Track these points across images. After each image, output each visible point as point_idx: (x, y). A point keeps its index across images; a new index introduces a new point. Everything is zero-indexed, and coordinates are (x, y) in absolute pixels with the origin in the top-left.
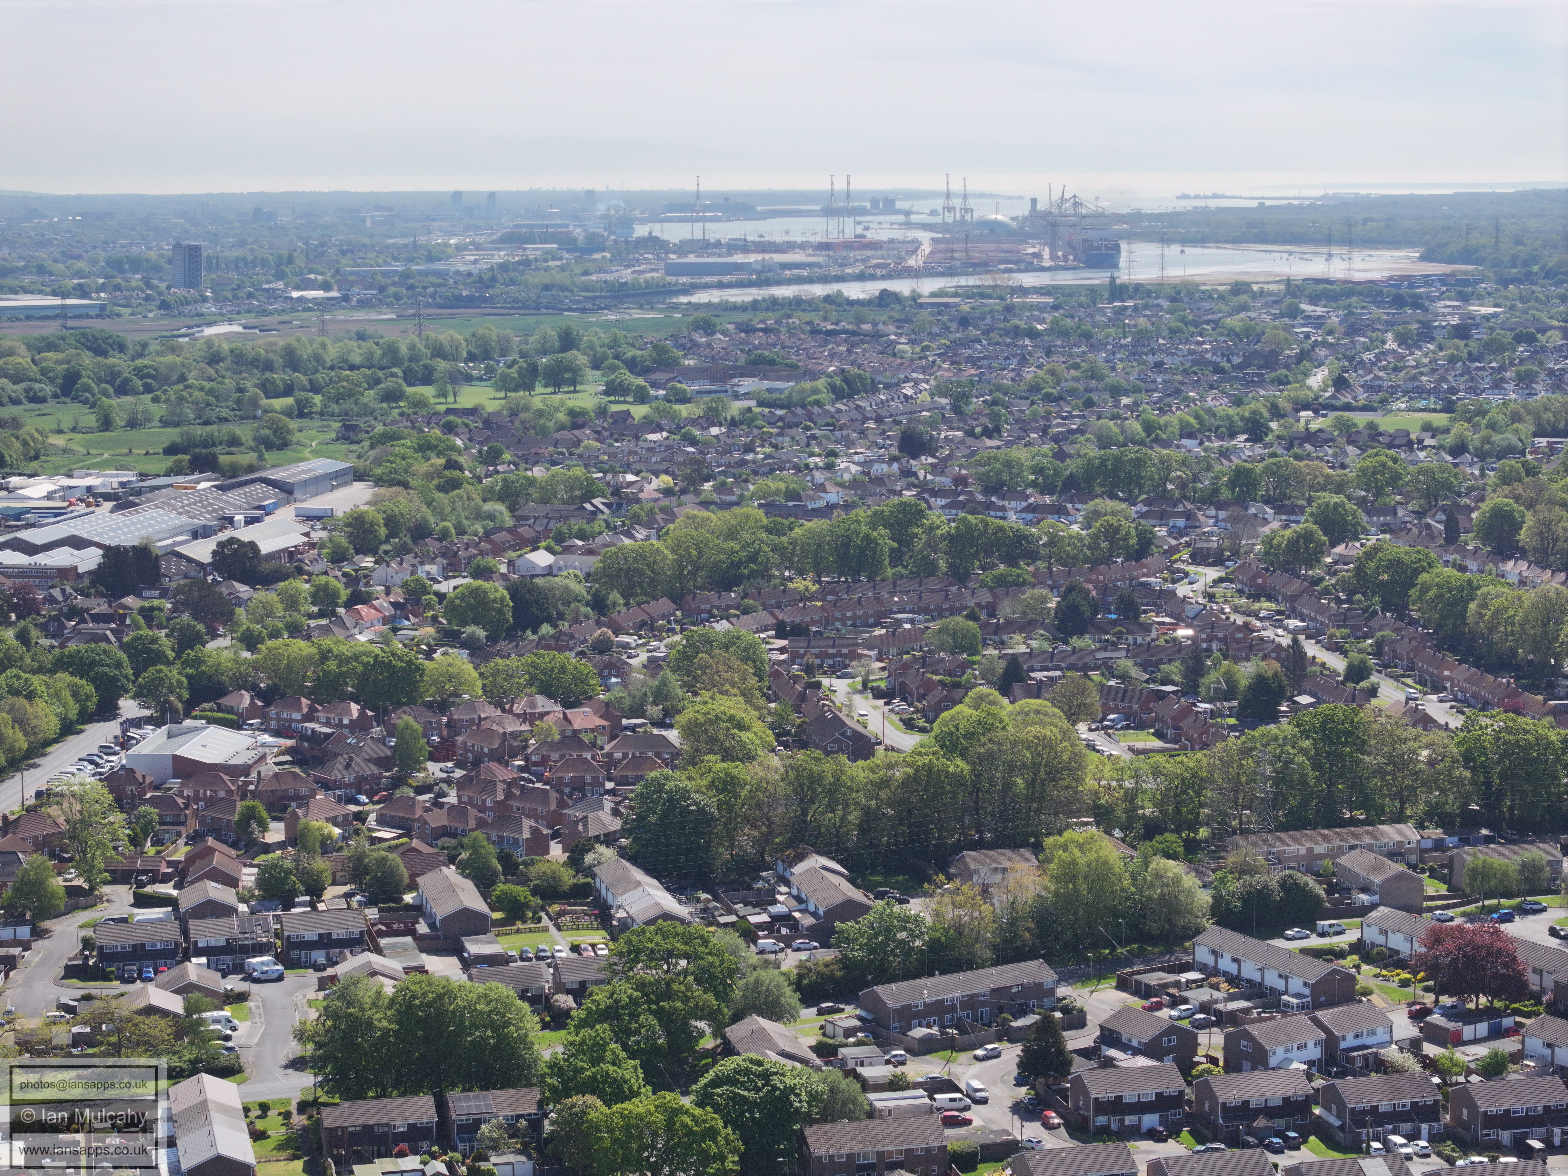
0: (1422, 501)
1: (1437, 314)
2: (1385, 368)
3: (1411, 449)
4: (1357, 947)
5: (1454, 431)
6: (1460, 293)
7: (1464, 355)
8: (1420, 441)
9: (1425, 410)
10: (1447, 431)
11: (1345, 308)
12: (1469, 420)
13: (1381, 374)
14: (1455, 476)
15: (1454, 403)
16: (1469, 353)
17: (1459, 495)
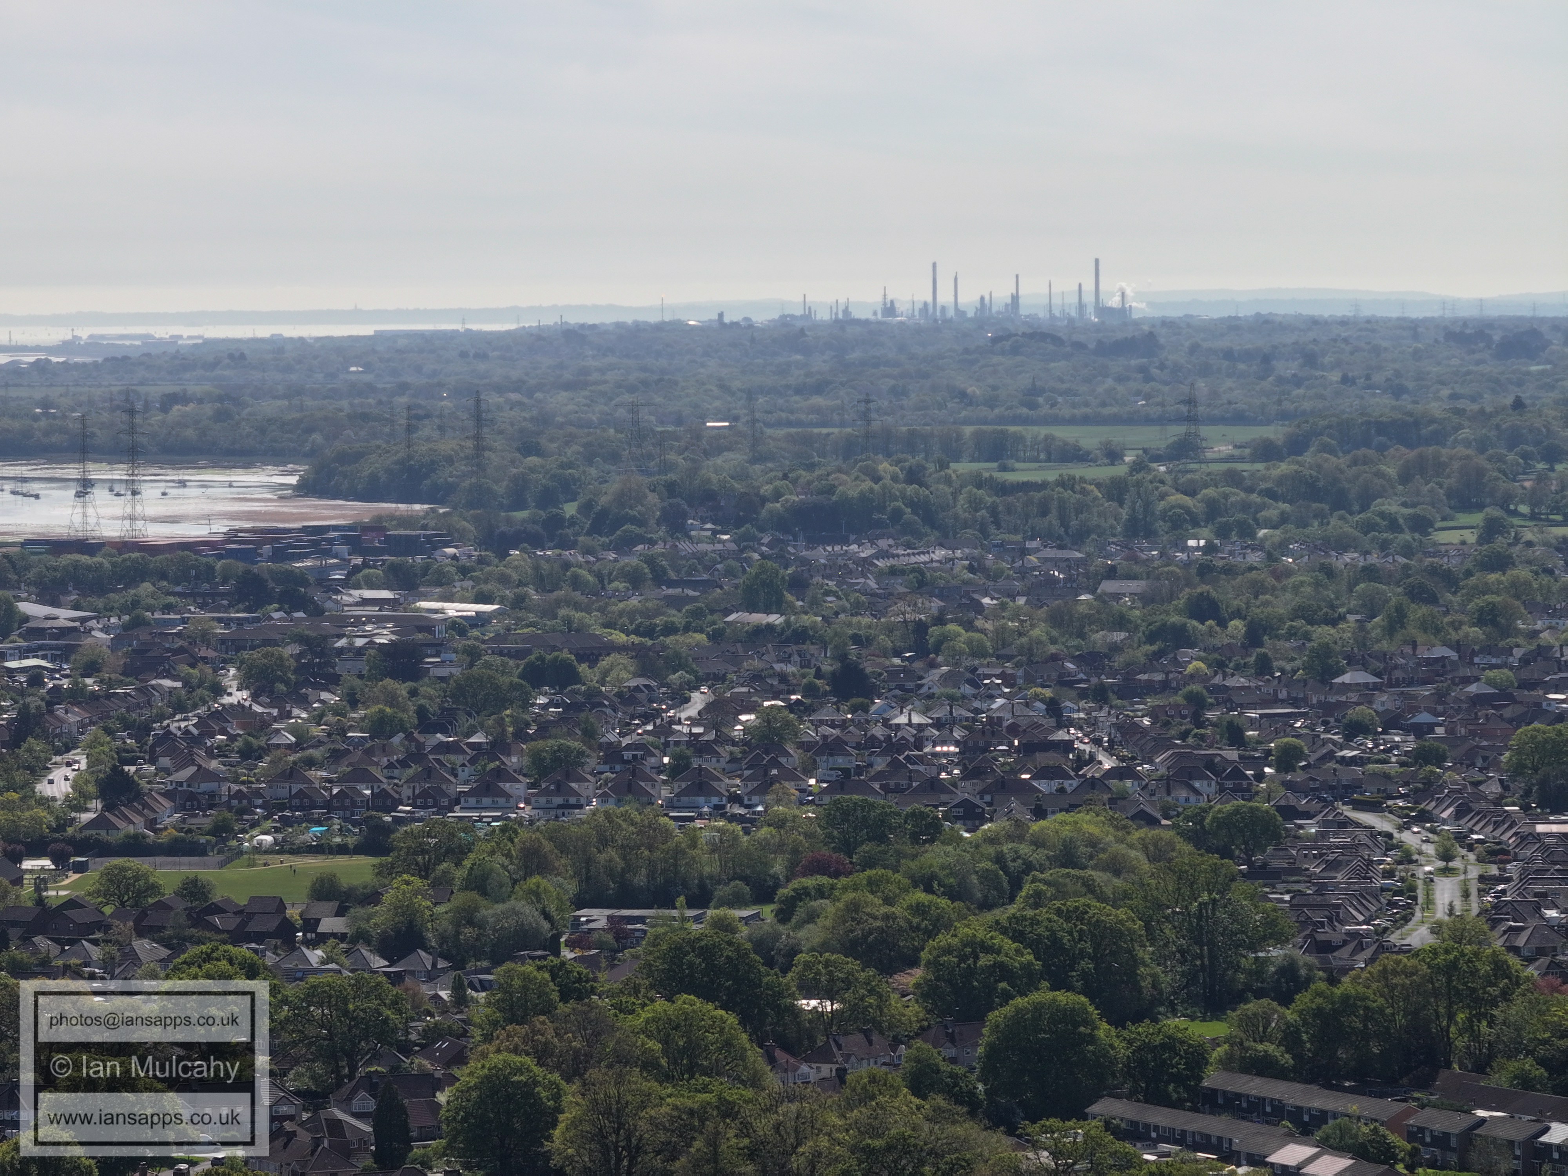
0: (319, 1068)
1: (342, 622)
2: (221, 752)
3: (290, 945)
5: (388, 897)
6: (394, 569)
7: (410, 716)
8: (310, 924)
9: (319, 849)
10: (372, 897)
11: (124, 609)
12: (424, 871)
13: (214, 764)
14: (395, 1004)
15: (388, 830)
16: (421, 712)
17: (406, 1048)
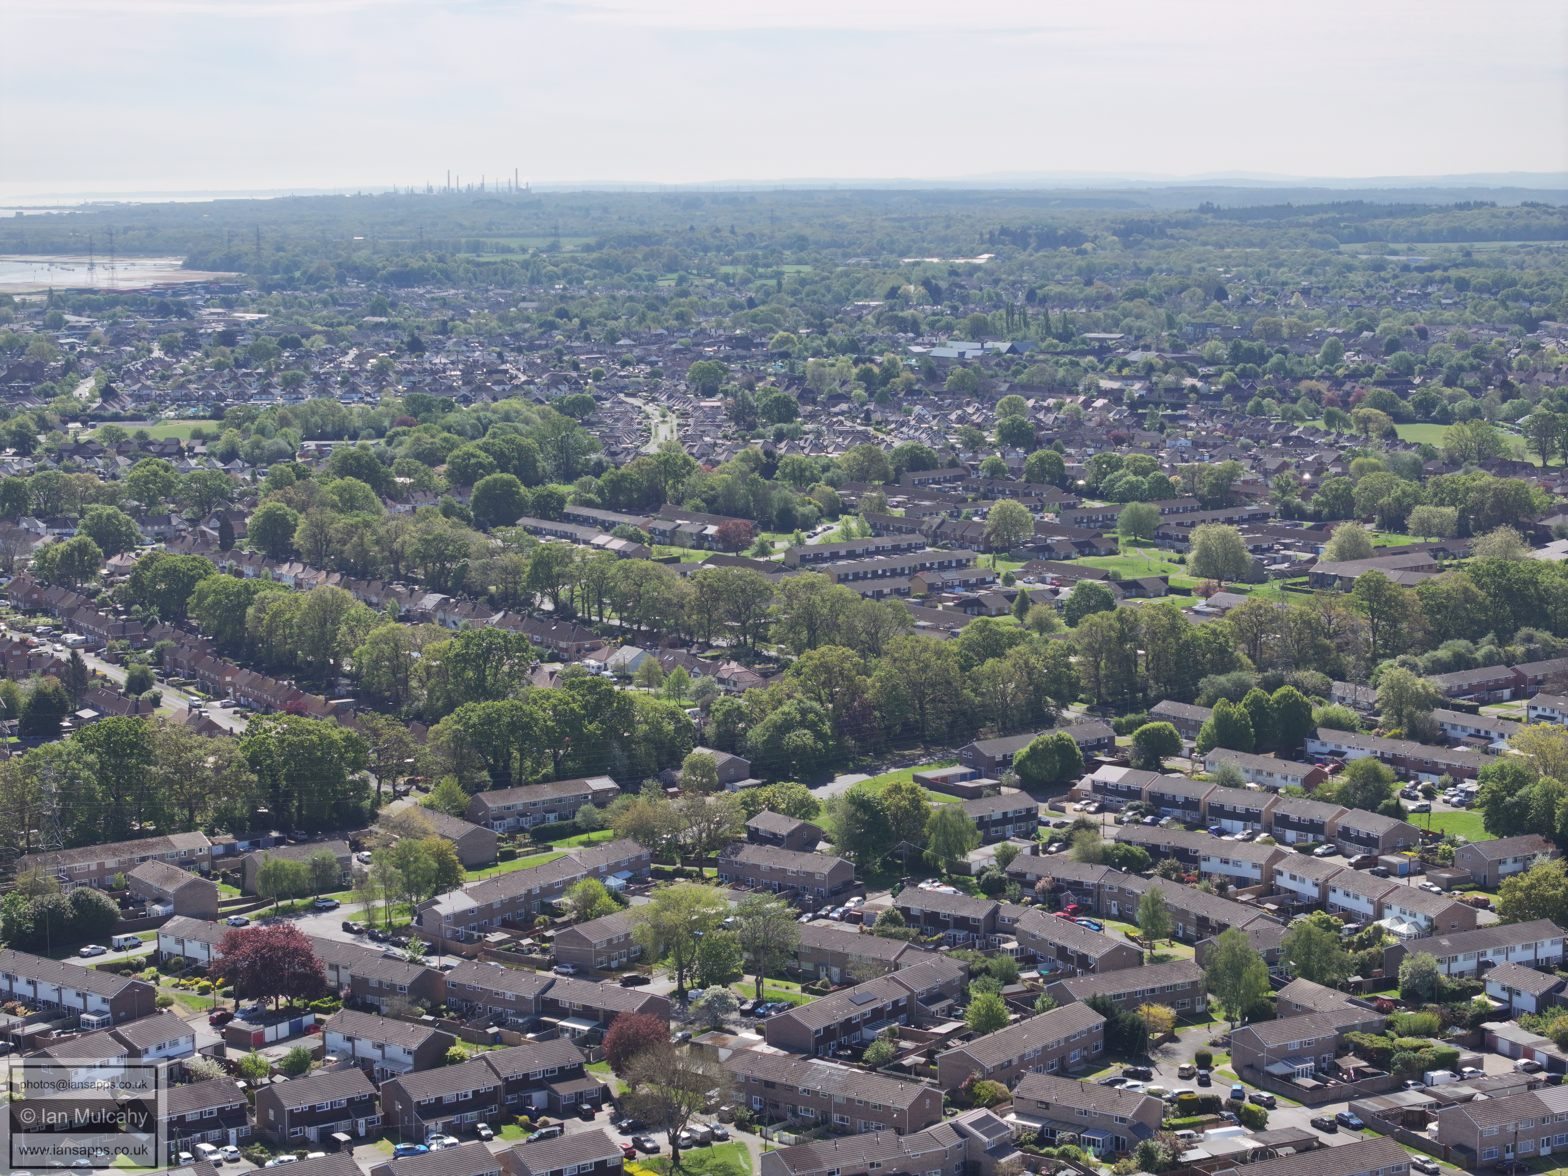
0: (195, 509)
1: (202, 322)
2: (152, 377)
3: (182, 458)
4: (154, 959)
5: (223, 438)
6: (223, 300)
7: (231, 362)
8: (191, 449)
9: (194, 418)
10: (217, 438)
11: (109, 318)
12: (238, 426)
13: (149, 383)
14: (227, 482)
15: (222, 409)
16: (236, 360)
17: (232, 500)
